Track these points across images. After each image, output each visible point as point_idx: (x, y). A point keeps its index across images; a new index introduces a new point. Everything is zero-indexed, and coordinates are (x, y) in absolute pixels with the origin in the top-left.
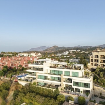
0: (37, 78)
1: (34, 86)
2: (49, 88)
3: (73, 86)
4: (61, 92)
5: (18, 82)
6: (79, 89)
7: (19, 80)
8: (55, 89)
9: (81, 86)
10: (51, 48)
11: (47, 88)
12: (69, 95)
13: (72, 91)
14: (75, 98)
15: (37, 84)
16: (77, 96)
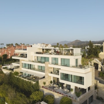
0: (22, 67)
1: (15, 76)
2: (29, 81)
3: (61, 79)
4: (43, 87)
5: (3, 70)
6: (70, 86)
7: (3, 68)
8: (35, 83)
9: (71, 81)
10: (72, 42)
11: (27, 80)
12: (52, 92)
13: (61, 88)
14: (58, 98)
15: (20, 74)
16: (61, 95)
